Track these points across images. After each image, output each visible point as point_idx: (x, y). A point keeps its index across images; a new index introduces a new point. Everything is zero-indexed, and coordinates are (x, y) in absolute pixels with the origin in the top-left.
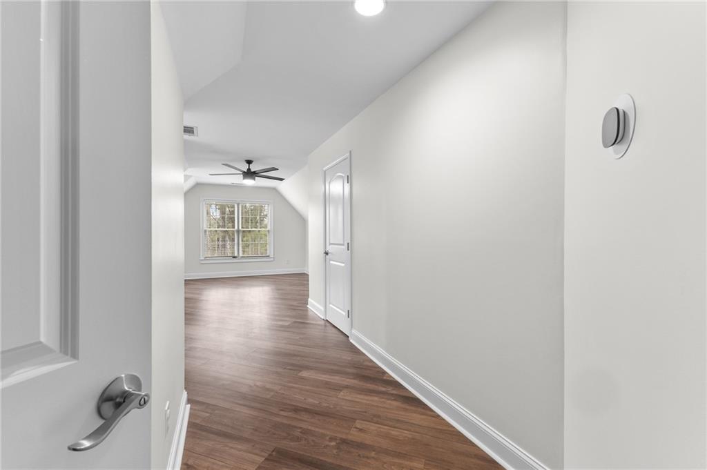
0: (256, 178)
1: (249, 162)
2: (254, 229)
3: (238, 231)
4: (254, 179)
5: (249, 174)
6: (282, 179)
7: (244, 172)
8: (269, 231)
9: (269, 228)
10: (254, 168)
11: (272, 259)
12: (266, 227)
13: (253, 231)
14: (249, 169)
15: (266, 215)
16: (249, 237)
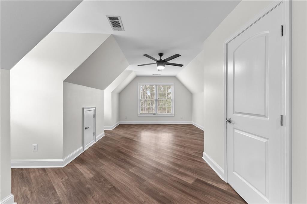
0: (165, 65)
1: (161, 55)
2: (164, 99)
3: (156, 100)
4: (164, 66)
5: (161, 62)
6: (181, 65)
7: (158, 61)
8: (172, 100)
9: (172, 98)
10: (163, 58)
11: (173, 116)
12: (170, 98)
13: (164, 100)
14: (161, 59)
15: (170, 93)
16: (161, 103)
